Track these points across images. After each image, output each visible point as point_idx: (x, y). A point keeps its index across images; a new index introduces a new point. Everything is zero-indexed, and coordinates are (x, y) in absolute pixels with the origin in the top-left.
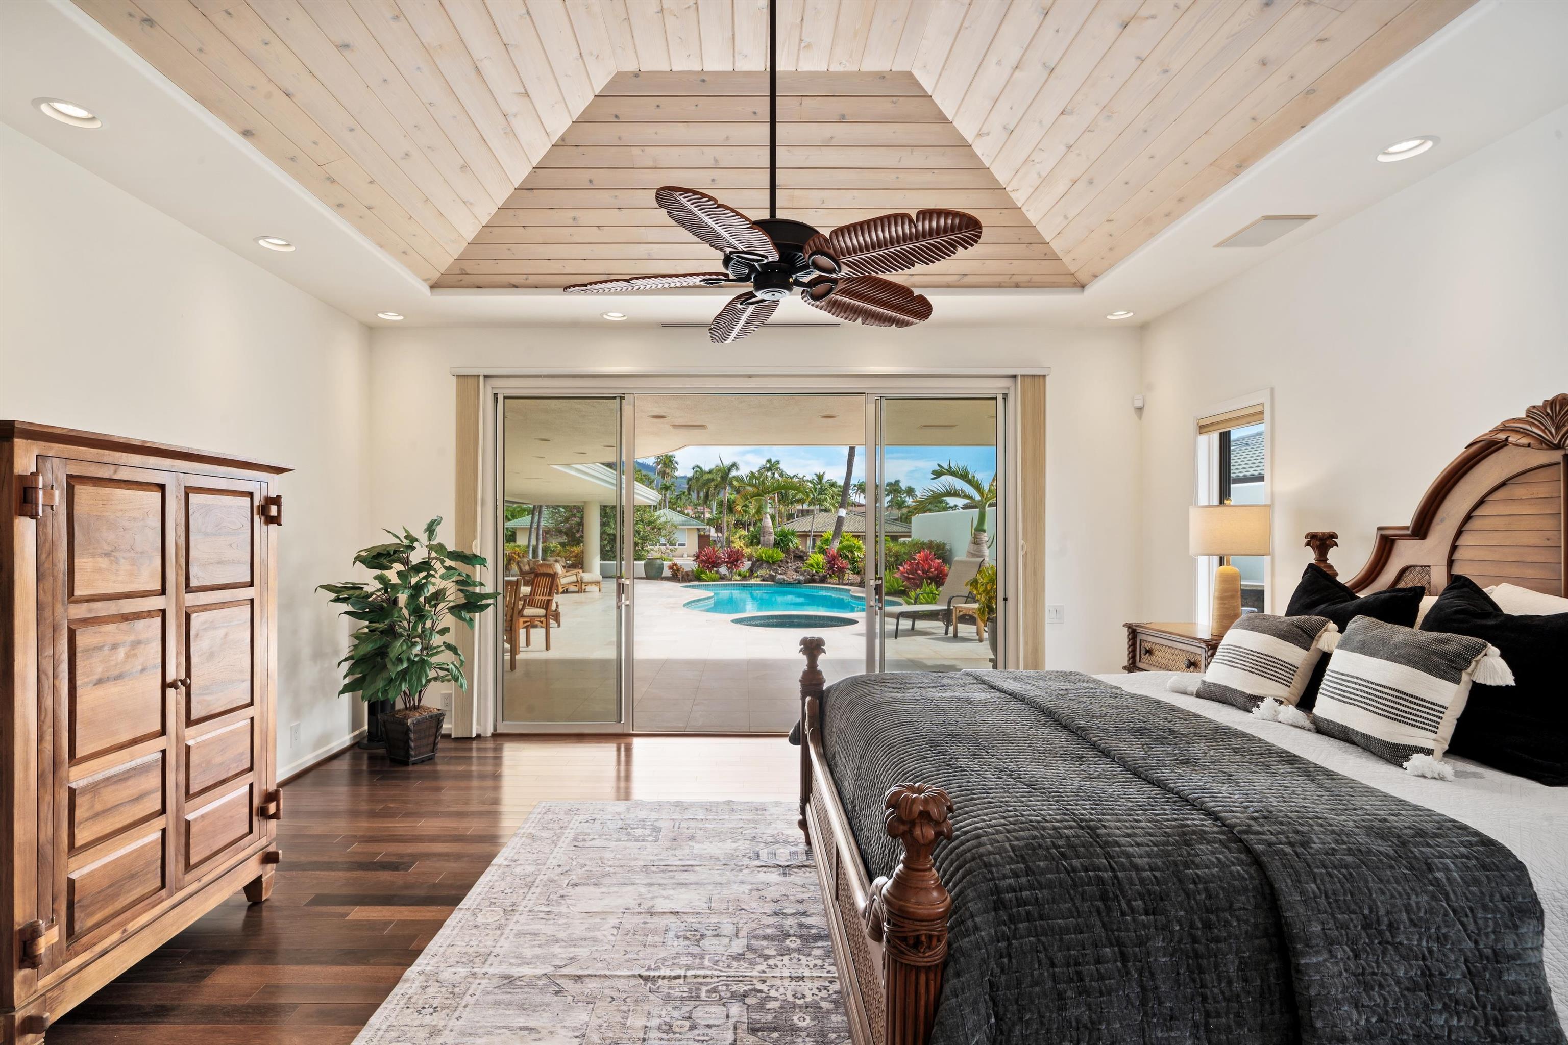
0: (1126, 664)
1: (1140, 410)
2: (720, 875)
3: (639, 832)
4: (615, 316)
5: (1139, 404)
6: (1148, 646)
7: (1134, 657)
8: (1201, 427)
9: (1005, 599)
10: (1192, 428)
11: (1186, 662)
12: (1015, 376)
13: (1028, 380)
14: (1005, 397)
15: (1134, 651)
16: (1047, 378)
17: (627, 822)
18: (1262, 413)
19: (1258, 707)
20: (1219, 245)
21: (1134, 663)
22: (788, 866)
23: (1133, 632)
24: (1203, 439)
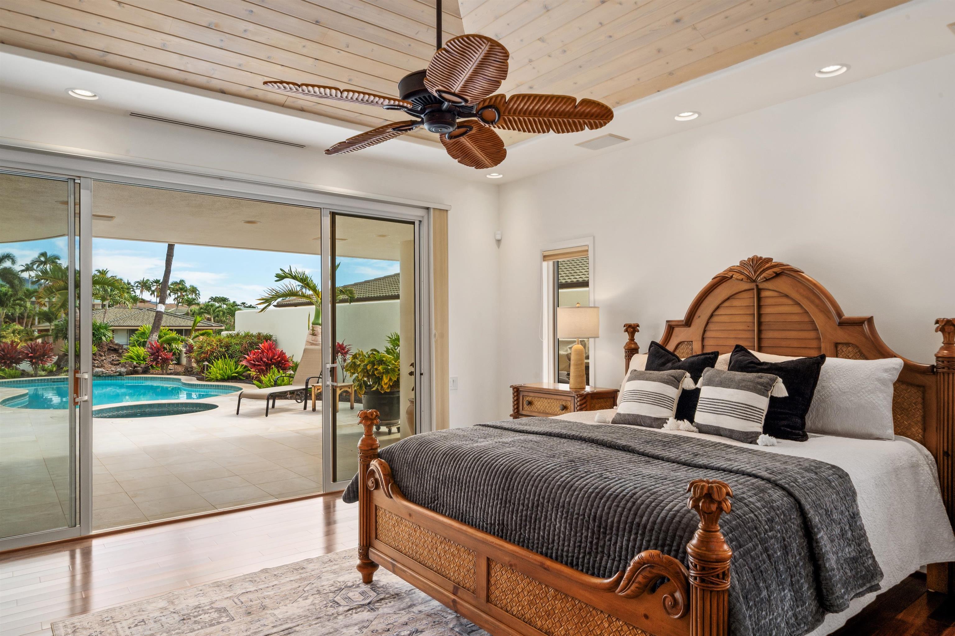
0: (512, 412)
1: (499, 241)
2: (323, 627)
3: (206, 617)
4: (83, 94)
5: (498, 237)
6: (530, 399)
7: (518, 408)
8: (545, 257)
9: (421, 374)
10: (539, 257)
11: (562, 407)
12: (428, 209)
13: (437, 212)
14: (420, 221)
15: (518, 404)
16: (449, 212)
17: (183, 613)
18: (587, 251)
19: (667, 423)
20: (577, 145)
21: (518, 411)
22: (369, 603)
23: (517, 391)
24: (545, 264)
